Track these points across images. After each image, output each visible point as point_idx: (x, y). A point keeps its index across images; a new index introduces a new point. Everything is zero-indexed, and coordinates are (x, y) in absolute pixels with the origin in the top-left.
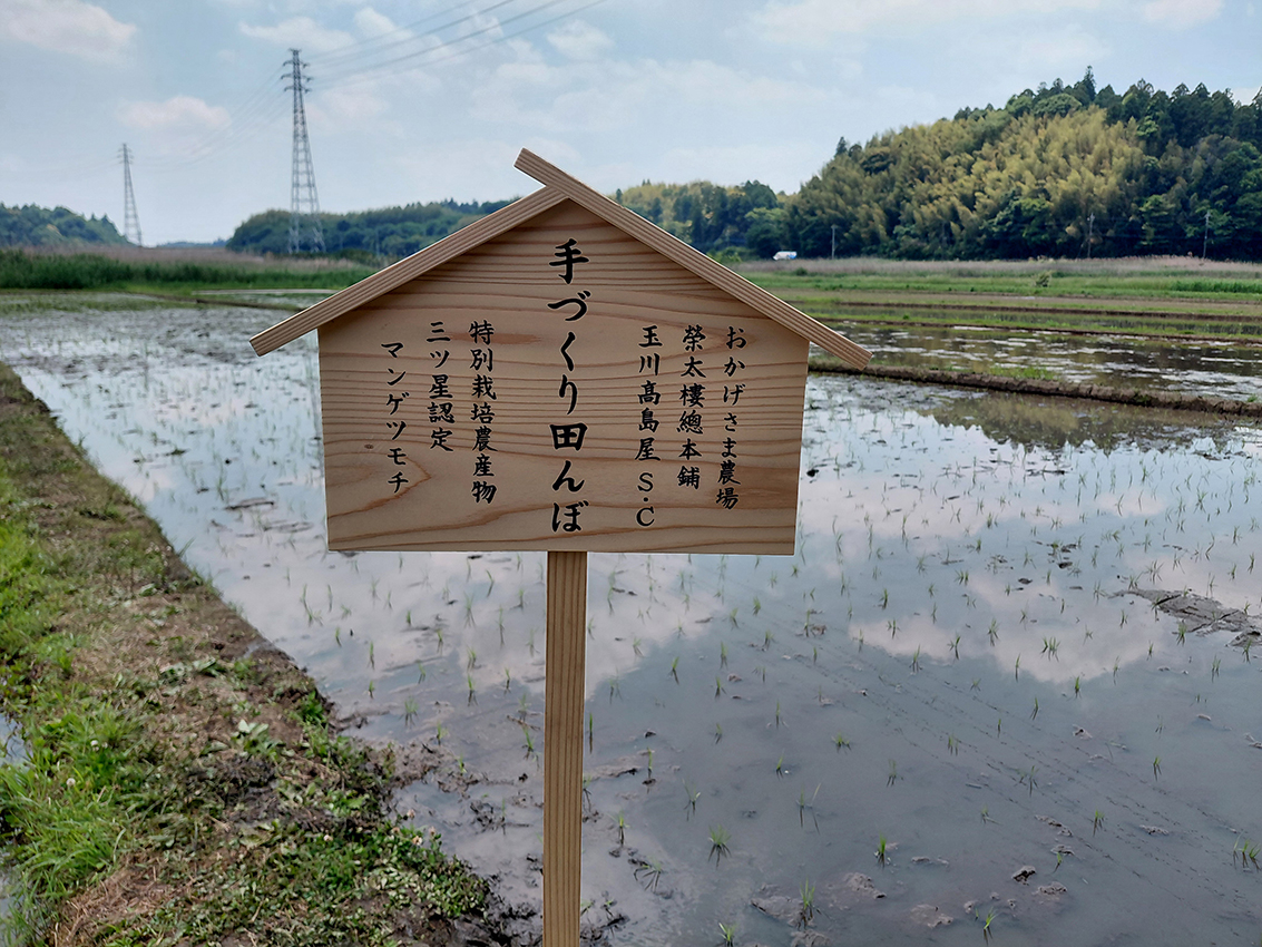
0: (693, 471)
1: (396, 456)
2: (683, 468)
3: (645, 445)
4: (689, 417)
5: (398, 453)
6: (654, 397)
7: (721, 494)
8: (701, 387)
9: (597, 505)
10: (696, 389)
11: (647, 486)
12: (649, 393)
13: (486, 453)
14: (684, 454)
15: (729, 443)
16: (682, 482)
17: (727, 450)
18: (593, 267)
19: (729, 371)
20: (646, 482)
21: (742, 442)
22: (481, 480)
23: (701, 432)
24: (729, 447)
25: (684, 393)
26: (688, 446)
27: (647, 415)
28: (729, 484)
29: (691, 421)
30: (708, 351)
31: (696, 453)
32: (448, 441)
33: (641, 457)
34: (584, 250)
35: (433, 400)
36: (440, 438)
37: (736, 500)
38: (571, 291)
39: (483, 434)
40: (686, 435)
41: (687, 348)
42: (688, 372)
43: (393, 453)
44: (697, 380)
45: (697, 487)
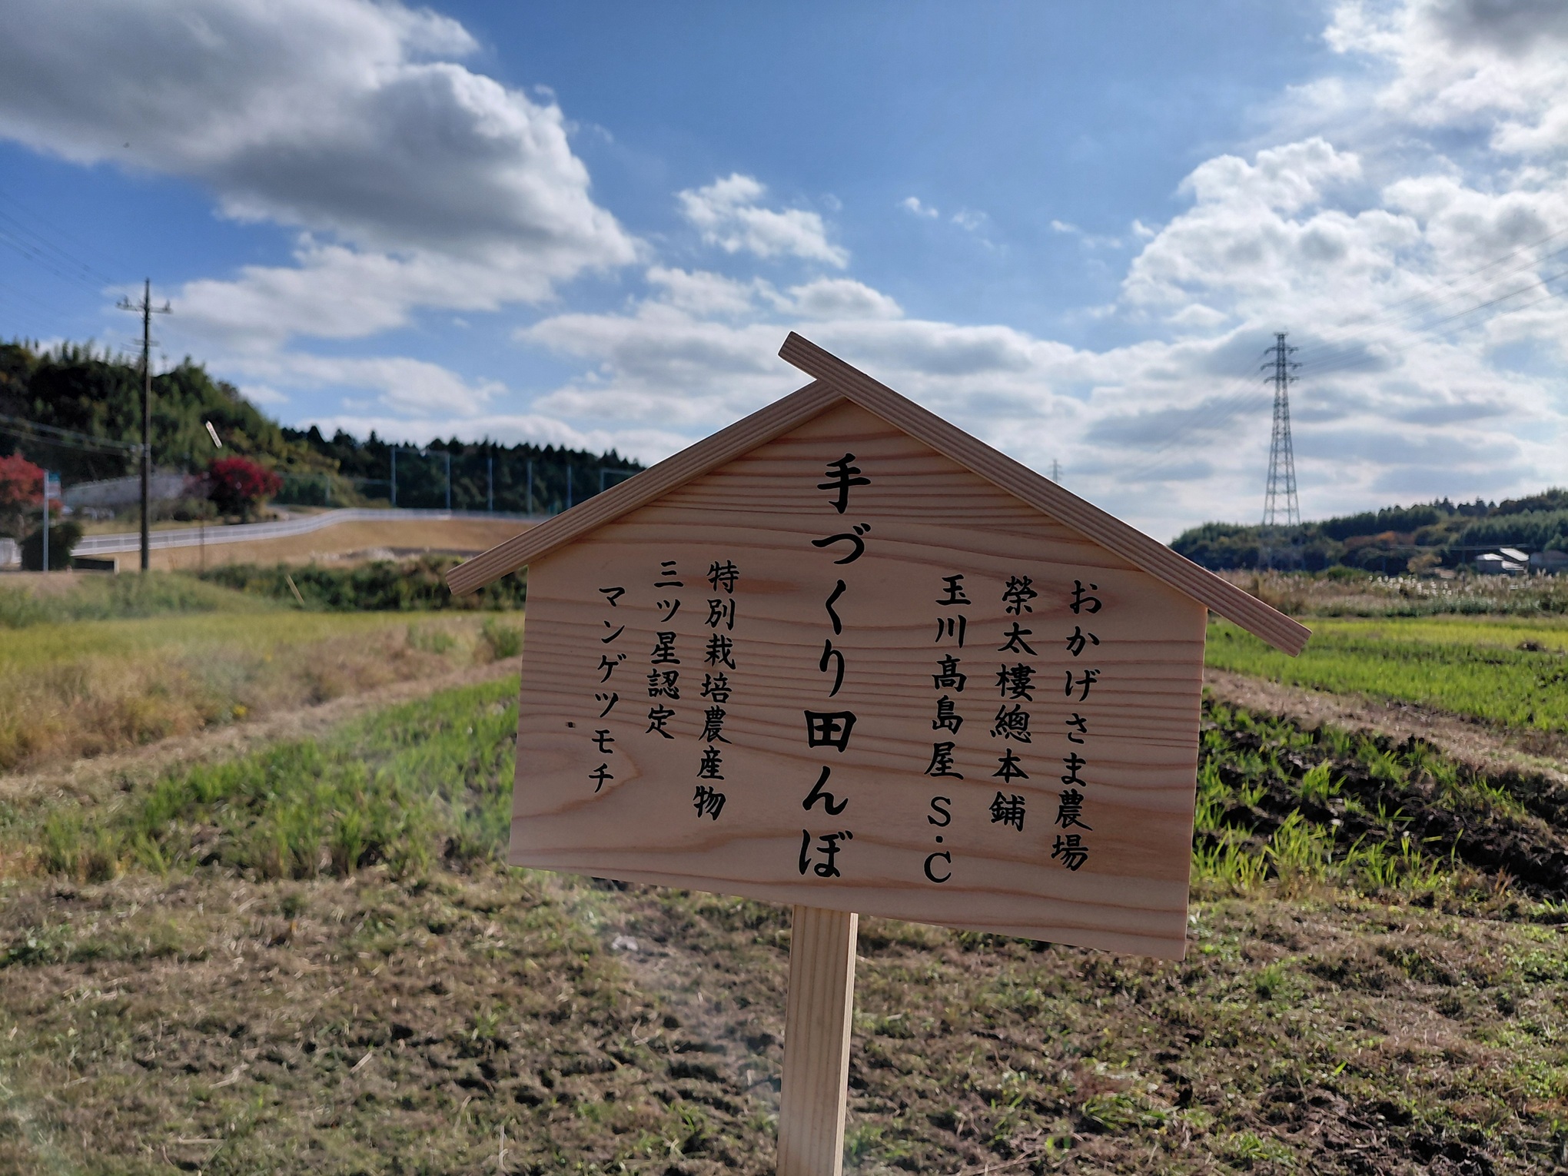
0: (1015, 801)
1: (601, 741)
2: (999, 794)
3: (941, 754)
4: (1010, 715)
5: (606, 736)
6: (957, 679)
7: (1059, 843)
8: (1029, 670)
9: (867, 839)
10: (1022, 674)
11: (940, 818)
12: (949, 674)
13: (716, 744)
14: (1000, 773)
15: (1074, 762)
16: (997, 818)
17: (1069, 773)
18: (875, 491)
19: (1075, 647)
20: (941, 812)
21: (1097, 762)
22: (707, 783)
23: (1028, 741)
24: (1074, 769)
25: (1003, 678)
26: (1009, 760)
27: (945, 705)
28: (1073, 829)
29: (1012, 722)
30: (1042, 615)
31: (1020, 773)
32: (670, 724)
33: (934, 771)
34: (865, 468)
35: (655, 666)
36: (659, 719)
37: (1084, 857)
38: (845, 524)
39: (715, 717)
40: (1007, 743)
41: (1009, 610)
42: (1009, 645)
43: (598, 736)
44: (1023, 658)
45: (1020, 828)
